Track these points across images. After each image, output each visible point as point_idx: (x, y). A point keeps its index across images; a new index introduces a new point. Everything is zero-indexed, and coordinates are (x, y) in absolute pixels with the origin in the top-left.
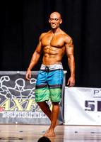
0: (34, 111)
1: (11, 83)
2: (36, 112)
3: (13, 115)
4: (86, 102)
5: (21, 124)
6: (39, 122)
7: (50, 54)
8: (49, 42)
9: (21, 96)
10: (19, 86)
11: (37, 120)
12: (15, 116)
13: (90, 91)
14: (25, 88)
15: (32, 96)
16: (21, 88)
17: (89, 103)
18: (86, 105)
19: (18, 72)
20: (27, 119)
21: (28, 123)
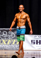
0: (10, 44)
1: (1, 33)
2: (11, 45)
3: (2, 46)
4: (32, 41)
5: (5, 50)
6: (13, 49)
7: (21, 22)
8: (20, 17)
9: (5, 38)
10: (4, 34)
11: (12, 48)
12: (3, 47)
13: (33, 36)
14: (7, 35)
15: (10, 38)
16: (5, 35)
17: (33, 41)
18: (32, 42)
19: (4, 29)
20: (8, 48)
21: (8, 49)
